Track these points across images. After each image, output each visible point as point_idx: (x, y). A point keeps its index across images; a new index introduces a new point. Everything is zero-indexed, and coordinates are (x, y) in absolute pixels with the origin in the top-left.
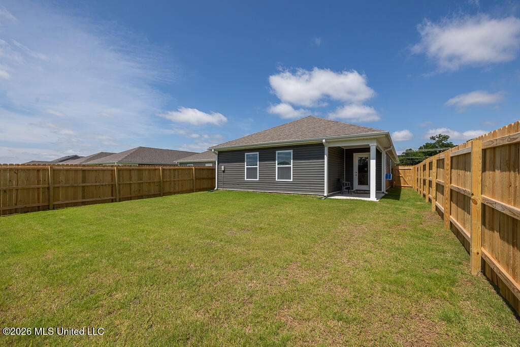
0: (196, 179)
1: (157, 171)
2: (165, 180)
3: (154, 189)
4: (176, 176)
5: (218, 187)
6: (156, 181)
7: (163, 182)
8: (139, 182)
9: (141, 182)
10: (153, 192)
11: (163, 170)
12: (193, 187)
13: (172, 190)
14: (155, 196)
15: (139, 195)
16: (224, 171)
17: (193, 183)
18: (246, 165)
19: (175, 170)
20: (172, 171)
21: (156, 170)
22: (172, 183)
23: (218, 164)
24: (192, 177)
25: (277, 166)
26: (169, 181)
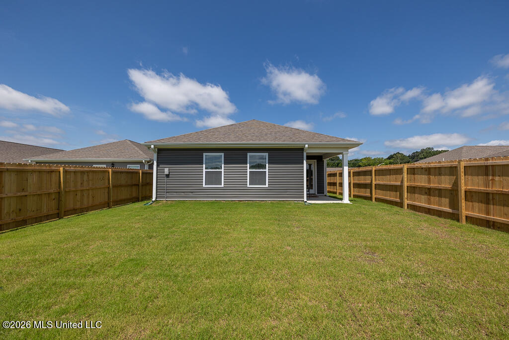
0: (113, 187)
1: (53, 174)
2: (67, 190)
3: (48, 206)
4: (85, 183)
5: (156, 198)
6: (52, 191)
7: (66, 192)
8: (19, 194)
9: (23, 194)
10: (45, 211)
11: (65, 172)
12: (109, 198)
13: (78, 206)
14: (48, 217)
15: (20, 218)
16: (168, 176)
17: (109, 193)
18: (204, 168)
19: (83, 172)
20: (79, 175)
21: (52, 172)
22: (79, 194)
23: (158, 166)
24: (107, 184)
25: (248, 170)
26: (74, 191)
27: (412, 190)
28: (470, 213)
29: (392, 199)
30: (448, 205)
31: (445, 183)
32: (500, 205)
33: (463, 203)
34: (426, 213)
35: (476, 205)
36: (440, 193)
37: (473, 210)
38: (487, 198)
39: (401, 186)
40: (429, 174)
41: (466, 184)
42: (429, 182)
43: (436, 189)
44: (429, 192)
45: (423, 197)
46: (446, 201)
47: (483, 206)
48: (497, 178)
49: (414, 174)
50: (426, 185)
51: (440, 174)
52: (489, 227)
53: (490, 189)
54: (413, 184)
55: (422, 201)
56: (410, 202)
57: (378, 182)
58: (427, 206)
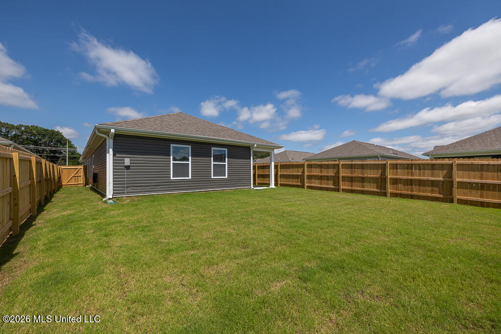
25: (212, 163)
27: (310, 177)
28: (344, 187)
29: (294, 183)
30: (332, 184)
31: (331, 173)
32: (357, 182)
33: (341, 183)
34: (319, 189)
35: (346, 183)
36: (328, 178)
37: (345, 185)
38: (351, 180)
39: (303, 175)
40: (321, 168)
41: (343, 173)
42: (321, 172)
43: (326, 176)
44: (321, 178)
45: (317, 181)
46: (331, 182)
47: (350, 183)
48: (356, 170)
49: (311, 168)
50: (320, 174)
51: (328, 168)
52: (352, 193)
53: (353, 175)
54: (310, 174)
55: (316, 184)
56: (309, 185)
57: (282, 173)
58: (320, 186)
